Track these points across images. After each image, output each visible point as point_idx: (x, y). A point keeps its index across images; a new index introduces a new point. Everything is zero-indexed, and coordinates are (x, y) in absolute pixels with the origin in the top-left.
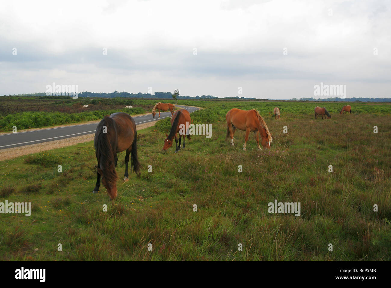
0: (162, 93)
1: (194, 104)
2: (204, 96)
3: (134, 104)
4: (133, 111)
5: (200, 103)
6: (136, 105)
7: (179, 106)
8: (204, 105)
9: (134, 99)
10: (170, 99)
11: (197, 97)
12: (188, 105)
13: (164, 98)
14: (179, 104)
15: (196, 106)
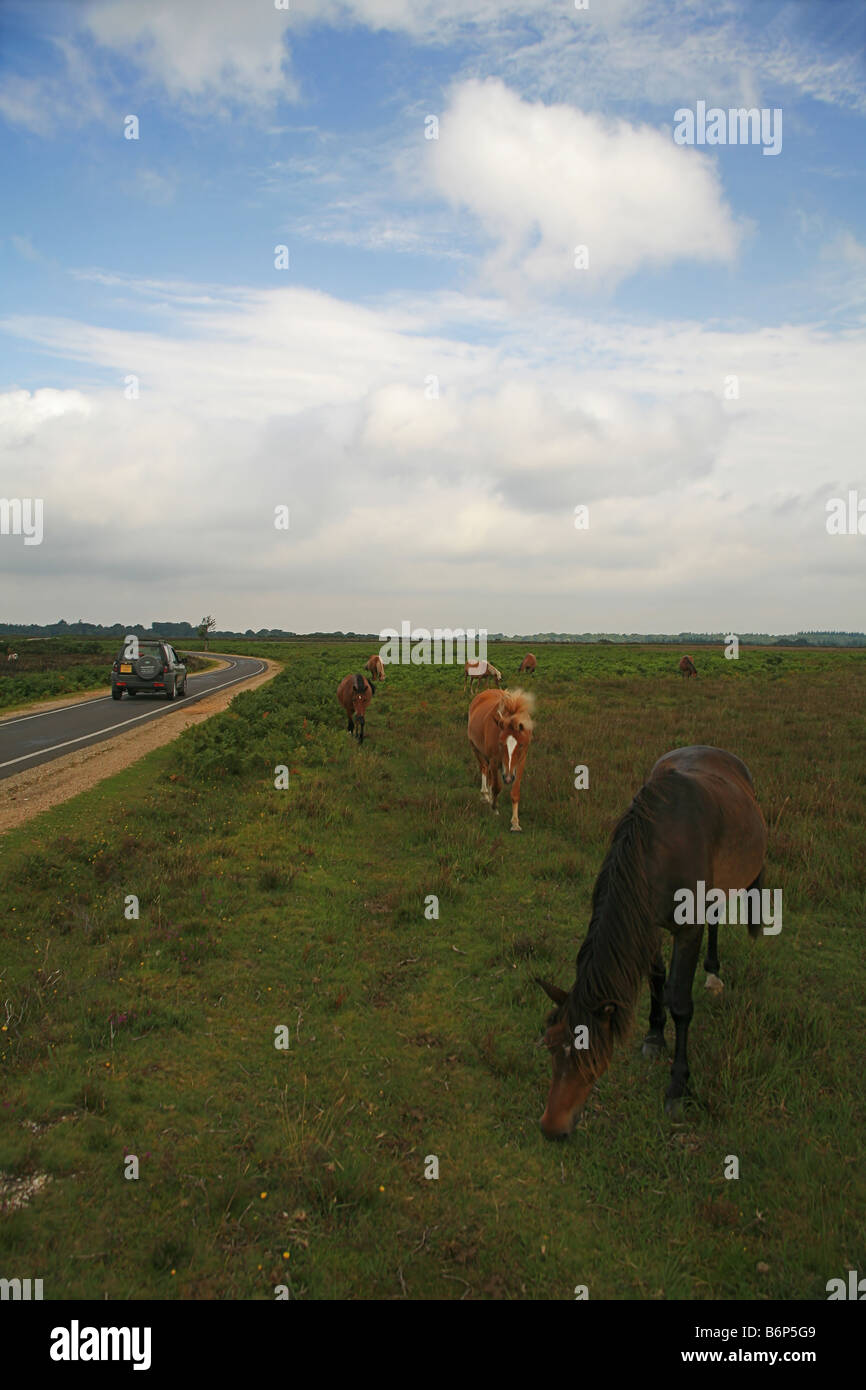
0: (169, 624)
1: (250, 651)
2: (264, 631)
3: (104, 652)
4: (96, 675)
5: (264, 648)
6: (108, 654)
7: (215, 656)
8: (278, 655)
9: (102, 640)
10: (191, 639)
11: (249, 632)
12: (235, 652)
13: (173, 637)
14: (213, 651)
15: (257, 656)
